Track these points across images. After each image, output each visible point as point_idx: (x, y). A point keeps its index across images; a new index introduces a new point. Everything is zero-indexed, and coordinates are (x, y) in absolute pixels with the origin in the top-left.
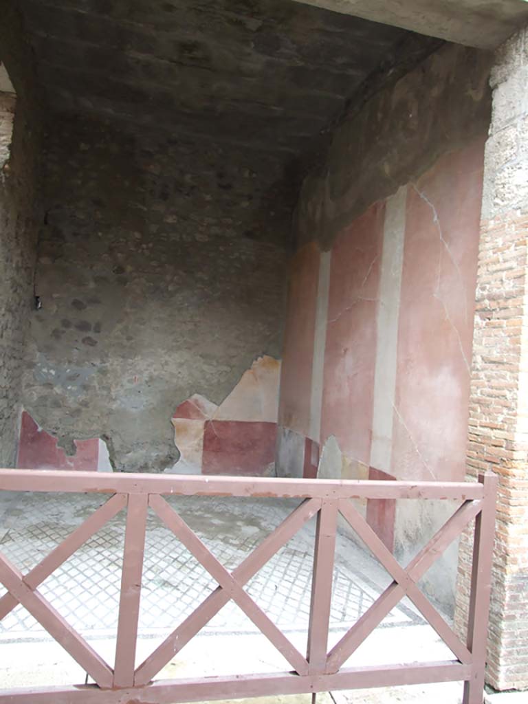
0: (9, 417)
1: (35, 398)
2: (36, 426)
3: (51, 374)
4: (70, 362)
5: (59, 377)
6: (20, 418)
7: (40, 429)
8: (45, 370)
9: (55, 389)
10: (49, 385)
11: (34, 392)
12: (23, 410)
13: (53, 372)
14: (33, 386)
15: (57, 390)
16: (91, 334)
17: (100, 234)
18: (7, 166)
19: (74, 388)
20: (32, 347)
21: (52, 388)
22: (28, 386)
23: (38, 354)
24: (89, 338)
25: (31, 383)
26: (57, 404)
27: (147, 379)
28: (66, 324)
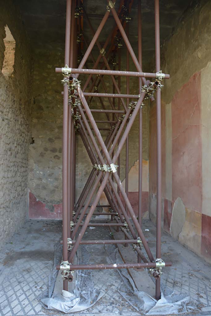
0: (23, 195)
1: (34, 185)
2: (36, 198)
3: (40, 174)
4: (49, 167)
5: (44, 175)
6: (28, 195)
7: (37, 200)
8: (38, 172)
9: (43, 180)
10: (40, 179)
11: (34, 183)
12: (29, 191)
13: (41, 173)
14: (33, 180)
15: (44, 181)
16: (57, 154)
17: (59, 106)
18: (13, 75)
19: (52, 180)
20: (31, 161)
21: (42, 181)
22: (31, 180)
23: (34, 164)
24: (57, 156)
25: (32, 178)
26: (44, 188)
27: (85, 174)
28: (46, 149)
